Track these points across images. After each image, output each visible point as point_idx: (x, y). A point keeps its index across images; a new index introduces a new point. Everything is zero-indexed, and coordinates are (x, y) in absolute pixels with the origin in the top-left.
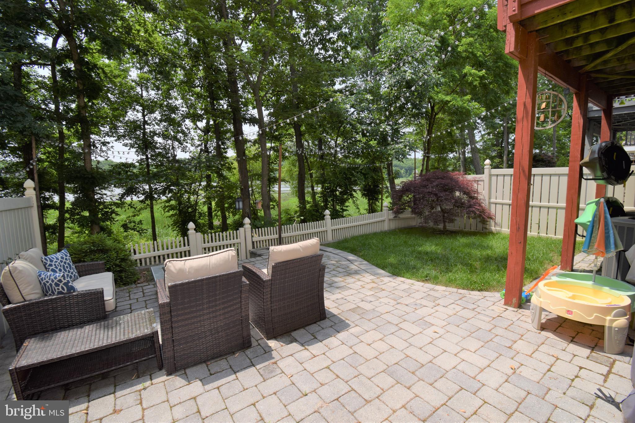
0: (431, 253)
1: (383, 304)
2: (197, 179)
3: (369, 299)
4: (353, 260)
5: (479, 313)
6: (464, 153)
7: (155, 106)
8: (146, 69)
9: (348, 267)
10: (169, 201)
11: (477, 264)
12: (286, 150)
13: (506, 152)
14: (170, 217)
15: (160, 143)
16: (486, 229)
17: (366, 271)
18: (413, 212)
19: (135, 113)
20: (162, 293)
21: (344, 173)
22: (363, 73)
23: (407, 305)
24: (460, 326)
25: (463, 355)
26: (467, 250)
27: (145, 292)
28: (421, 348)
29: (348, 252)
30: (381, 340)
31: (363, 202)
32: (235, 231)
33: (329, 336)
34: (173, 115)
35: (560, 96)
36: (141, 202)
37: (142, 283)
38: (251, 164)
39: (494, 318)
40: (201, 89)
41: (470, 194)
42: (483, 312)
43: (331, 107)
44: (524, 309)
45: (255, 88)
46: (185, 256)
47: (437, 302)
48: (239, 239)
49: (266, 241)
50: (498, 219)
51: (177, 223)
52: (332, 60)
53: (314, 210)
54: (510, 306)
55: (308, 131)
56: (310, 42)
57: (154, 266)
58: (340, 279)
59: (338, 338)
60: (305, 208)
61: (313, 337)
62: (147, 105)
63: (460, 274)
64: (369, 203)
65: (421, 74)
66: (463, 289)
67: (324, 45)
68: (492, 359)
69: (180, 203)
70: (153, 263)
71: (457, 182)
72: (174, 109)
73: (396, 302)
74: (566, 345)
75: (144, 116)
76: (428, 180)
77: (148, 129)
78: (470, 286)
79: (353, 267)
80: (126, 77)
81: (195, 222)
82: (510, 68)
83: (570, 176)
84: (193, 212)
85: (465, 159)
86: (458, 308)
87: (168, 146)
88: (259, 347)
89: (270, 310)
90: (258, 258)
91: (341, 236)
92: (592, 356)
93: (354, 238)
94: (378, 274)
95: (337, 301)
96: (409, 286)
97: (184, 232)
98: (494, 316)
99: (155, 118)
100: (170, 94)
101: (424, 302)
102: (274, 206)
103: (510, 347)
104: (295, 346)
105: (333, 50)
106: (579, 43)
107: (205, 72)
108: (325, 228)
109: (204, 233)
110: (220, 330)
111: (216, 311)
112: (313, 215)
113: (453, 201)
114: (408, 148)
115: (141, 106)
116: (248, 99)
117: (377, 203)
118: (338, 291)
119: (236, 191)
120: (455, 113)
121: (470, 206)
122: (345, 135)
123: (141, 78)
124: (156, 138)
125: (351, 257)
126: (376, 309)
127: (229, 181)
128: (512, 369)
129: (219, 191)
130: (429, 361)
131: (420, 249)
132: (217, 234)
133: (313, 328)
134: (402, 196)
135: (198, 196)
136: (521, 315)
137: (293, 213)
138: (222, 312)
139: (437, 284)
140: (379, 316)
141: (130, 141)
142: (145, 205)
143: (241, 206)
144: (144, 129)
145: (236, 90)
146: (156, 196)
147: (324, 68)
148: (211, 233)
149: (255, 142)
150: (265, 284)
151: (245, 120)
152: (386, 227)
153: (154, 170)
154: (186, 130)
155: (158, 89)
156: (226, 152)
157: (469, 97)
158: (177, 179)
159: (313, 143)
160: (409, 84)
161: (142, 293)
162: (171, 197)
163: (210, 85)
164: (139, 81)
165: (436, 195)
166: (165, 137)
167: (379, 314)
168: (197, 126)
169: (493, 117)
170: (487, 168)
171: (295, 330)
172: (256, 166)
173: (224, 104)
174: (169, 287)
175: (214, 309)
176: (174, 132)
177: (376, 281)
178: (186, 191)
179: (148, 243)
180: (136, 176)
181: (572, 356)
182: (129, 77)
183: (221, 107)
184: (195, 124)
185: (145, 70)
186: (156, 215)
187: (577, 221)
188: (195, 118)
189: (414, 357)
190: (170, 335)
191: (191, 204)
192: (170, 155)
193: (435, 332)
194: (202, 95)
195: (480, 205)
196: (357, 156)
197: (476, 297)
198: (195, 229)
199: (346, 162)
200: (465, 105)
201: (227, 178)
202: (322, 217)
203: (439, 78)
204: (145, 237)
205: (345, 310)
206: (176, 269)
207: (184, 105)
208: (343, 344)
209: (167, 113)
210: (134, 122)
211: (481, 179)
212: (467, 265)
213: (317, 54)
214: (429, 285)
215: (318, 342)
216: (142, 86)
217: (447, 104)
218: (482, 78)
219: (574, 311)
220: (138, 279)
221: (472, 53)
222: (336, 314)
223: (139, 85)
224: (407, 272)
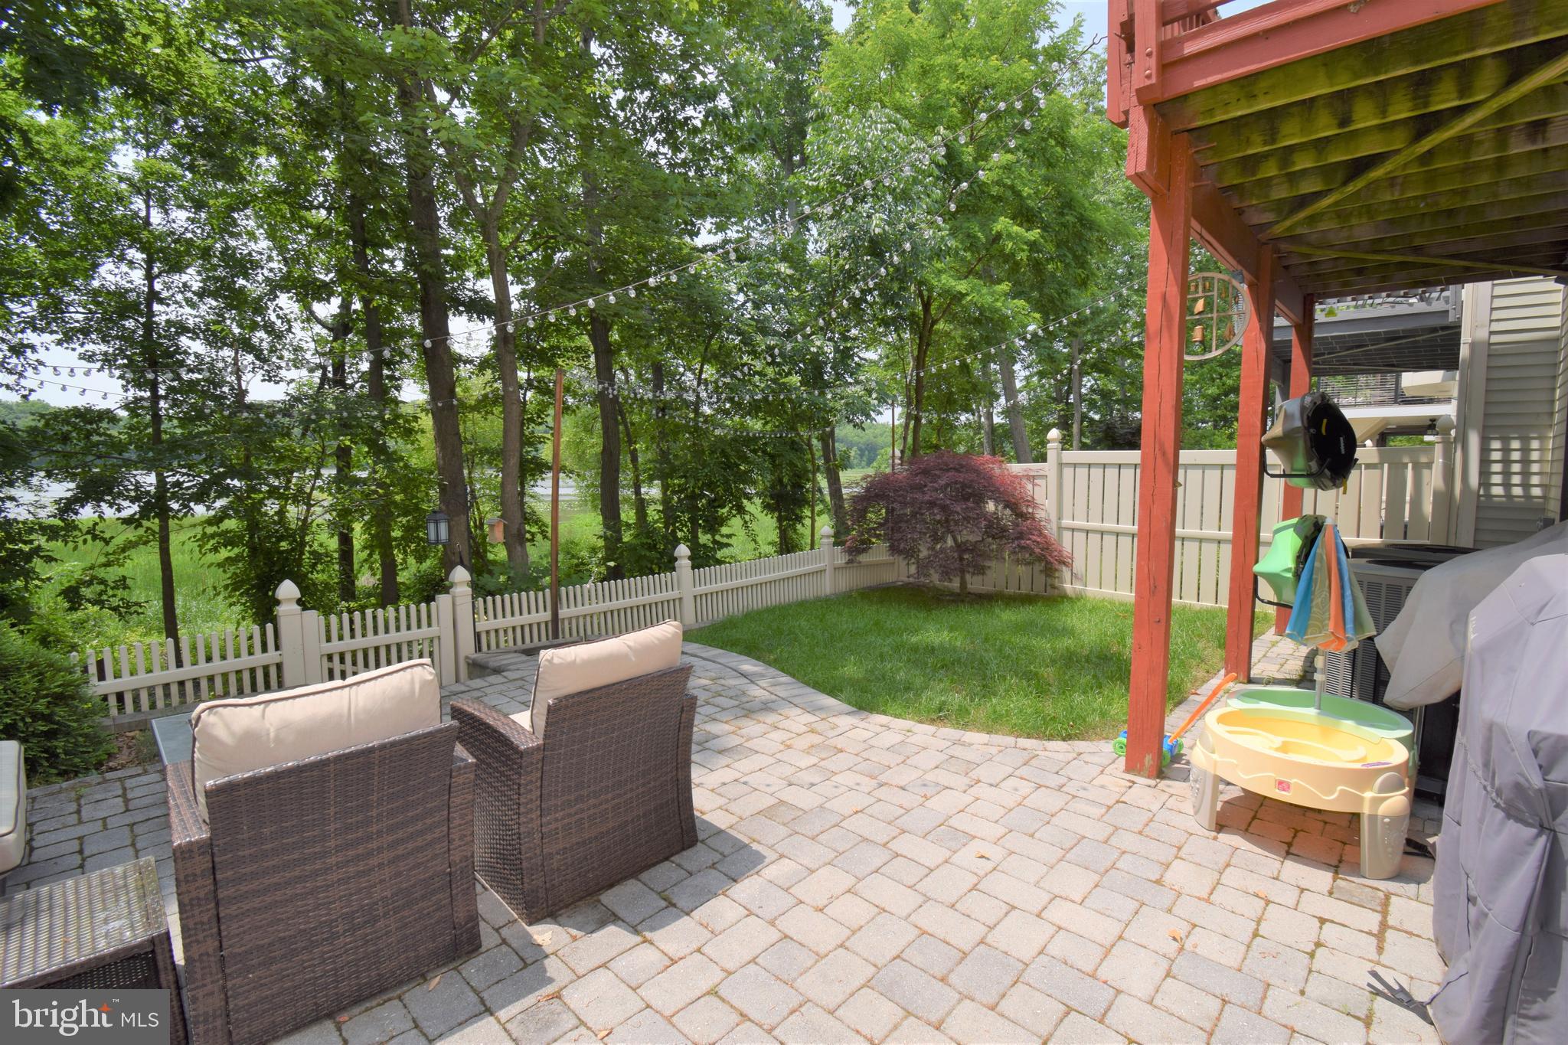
0: (942, 646)
1: (843, 789)
2: (307, 459)
3: (807, 777)
4: (755, 674)
5: (1074, 797)
6: (989, 416)
7: (188, 253)
8: (166, 149)
9: (744, 693)
10: (216, 520)
11: (1049, 673)
12: (567, 390)
13: (1077, 417)
14: (219, 565)
15: (197, 356)
16: (1053, 587)
17: (790, 702)
18: (894, 549)
19: (124, 268)
20: (184, 809)
21: (723, 453)
22: (762, 213)
23: (903, 788)
24: (1037, 835)
25: (1058, 913)
26: (1019, 640)
27: (130, 796)
28: (953, 906)
29: (740, 653)
30: (849, 891)
31: (766, 525)
32: (423, 605)
33: (710, 894)
34: (241, 282)
35: (1235, 283)
36: (128, 521)
37: (123, 766)
38: (469, 423)
39: (1109, 808)
40: (329, 214)
41: (1019, 507)
42: (1081, 793)
43: (690, 286)
44: (1169, 778)
45: (488, 223)
46: (268, 688)
47: (974, 775)
48: (435, 628)
49: (514, 628)
50: (1078, 565)
51: (242, 582)
52: (691, 174)
53: (643, 545)
54: (1139, 773)
55: (626, 343)
56: (634, 123)
57: (163, 714)
58: (727, 727)
59: (735, 897)
60: (619, 540)
61: (664, 904)
62: (161, 250)
63: (1018, 702)
64: (780, 528)
65: (901, 226)
66: (1029, 736)
67: (671, 134)
68: (1125, 917)
69: (253, 527)
70: (160, 704)
71: (990, 478)
72: (245, 266)
73: (874, 783)
74: (1277, 864)
75: (150, 278)
76: (925, 472)
77: (163, 314)
78: (1045, 729)
79: (757, 692)
80: (99, 166)
81: (299, 580)
82: (1091, 229)
83: (1240, 467)
84: (293, 550)
85: (993, 428)
86: (1026, 788)
87: (221, 365)
88: (504, 948)
89: (538, 836)
90: (493, 679)
91: (719, 612)
92: (1339, 888)
93: (751, 616)
94: (821, 709)
95: (722, 790)
96: (902, 738)
97: (265, 611)
98: (1110, 803)
99: (185, 285)
100: (235, 223)
101: (943, 777)
102: (533, 535)
103: (1158, 882)
104: (613, 935)
105: (693, 148)
106: (1270, 170)
107: (342, 169)
108: (676, 591)
109: (327, 610)
110: (381, 912)
111: (369, 854)
112: (641, 558)
113: (984, 523)
114: (874, 395)
115: (142, 250)
116: (464, 250)
117: (799, 526)
118: (724, 760)
119: (427, 494)
120: (977, 322)
121: (1020, 536)
122: (723, 359)
123: (148, 173)
124: (184, 341)
125: (749, 666)
126: (827, 805)
127: (406, 466)
128: (1175, 939)
129: (375, 492)
130: (978, 938)
131: (914, 639)
132: (369, 612)
133: (664, 873)
134: (865, 511)
135: (310, 506)
136: (1166, 796)
137: (585, 553)
138: (386, 856)
139: (965, 726)
140: (837, 825)
141: (103, 348)
142: (141, 531)
143: (444, 535)
144: (151, 314)
145: (433, 224)
146: (175, 506)
147: (675, 186)
148: (350, 611)
149: (484, 364)
150: (525, 761)
151: (458, 304)
152: (827, 586)
153: (172, 428)
154: (279, 322)
155: (199, 205)
156: (398, 388)
157: (1005, 287)
158: (247, 458)
159: (640, 376)
160: (877, 247)
161: (120, 799)
162: (224, 509)
163: (358, 204)
164: (141, 180)
165: (944, 508)
166: (215, 337)
167: (836, 819)
168: (312, 313)
169: (1051, 336)
170: (1052, 449)
171: (611, 886)
172: (486, 428)
173: (395, 259)
174: (209, 794)
175: (361, 850)
176: (240, 326)
177: (821, 726)
178: (273, 492)
179: (147, 640)
180: (119, 447)
181: (1297, 891)
182: (110, 168)
183: (386, 266)
184: (308, 308)
185: (161, 152)
186: (177, 559)
187: (1257, 568)
188: (310, 291)
189: (940, 932)
190: (211, 945)
191: (287, 529)
192: (226, 389)
193: (982, 857)
194: (331, 230)
195: (1041, 534)
196: (754, 409)
197: (1061, 757)
198: (299, 602)
199: (723, 427)
200: (999, 304)
201: (402, 458)
202: (668, 564)
203: (942, 238)
204: (140, 623)
205: (748, 813)
206: (233, 734)
207: (274, 253)
208: (750, 914)
209: (221, 272)
210: (120, 294)
211: (1041, 473)
212: (1029, 676)
213: (654, 155)
214: (949, 732)
215: (679, 917)
216: (148, 194)
217: (960, 300)
218: (1033, 246)
219: (1293, 781)
220: (110, 756)
221: (1012, 188)
222: (723, 827)
223: (139, 192)
224: (894, 699)
